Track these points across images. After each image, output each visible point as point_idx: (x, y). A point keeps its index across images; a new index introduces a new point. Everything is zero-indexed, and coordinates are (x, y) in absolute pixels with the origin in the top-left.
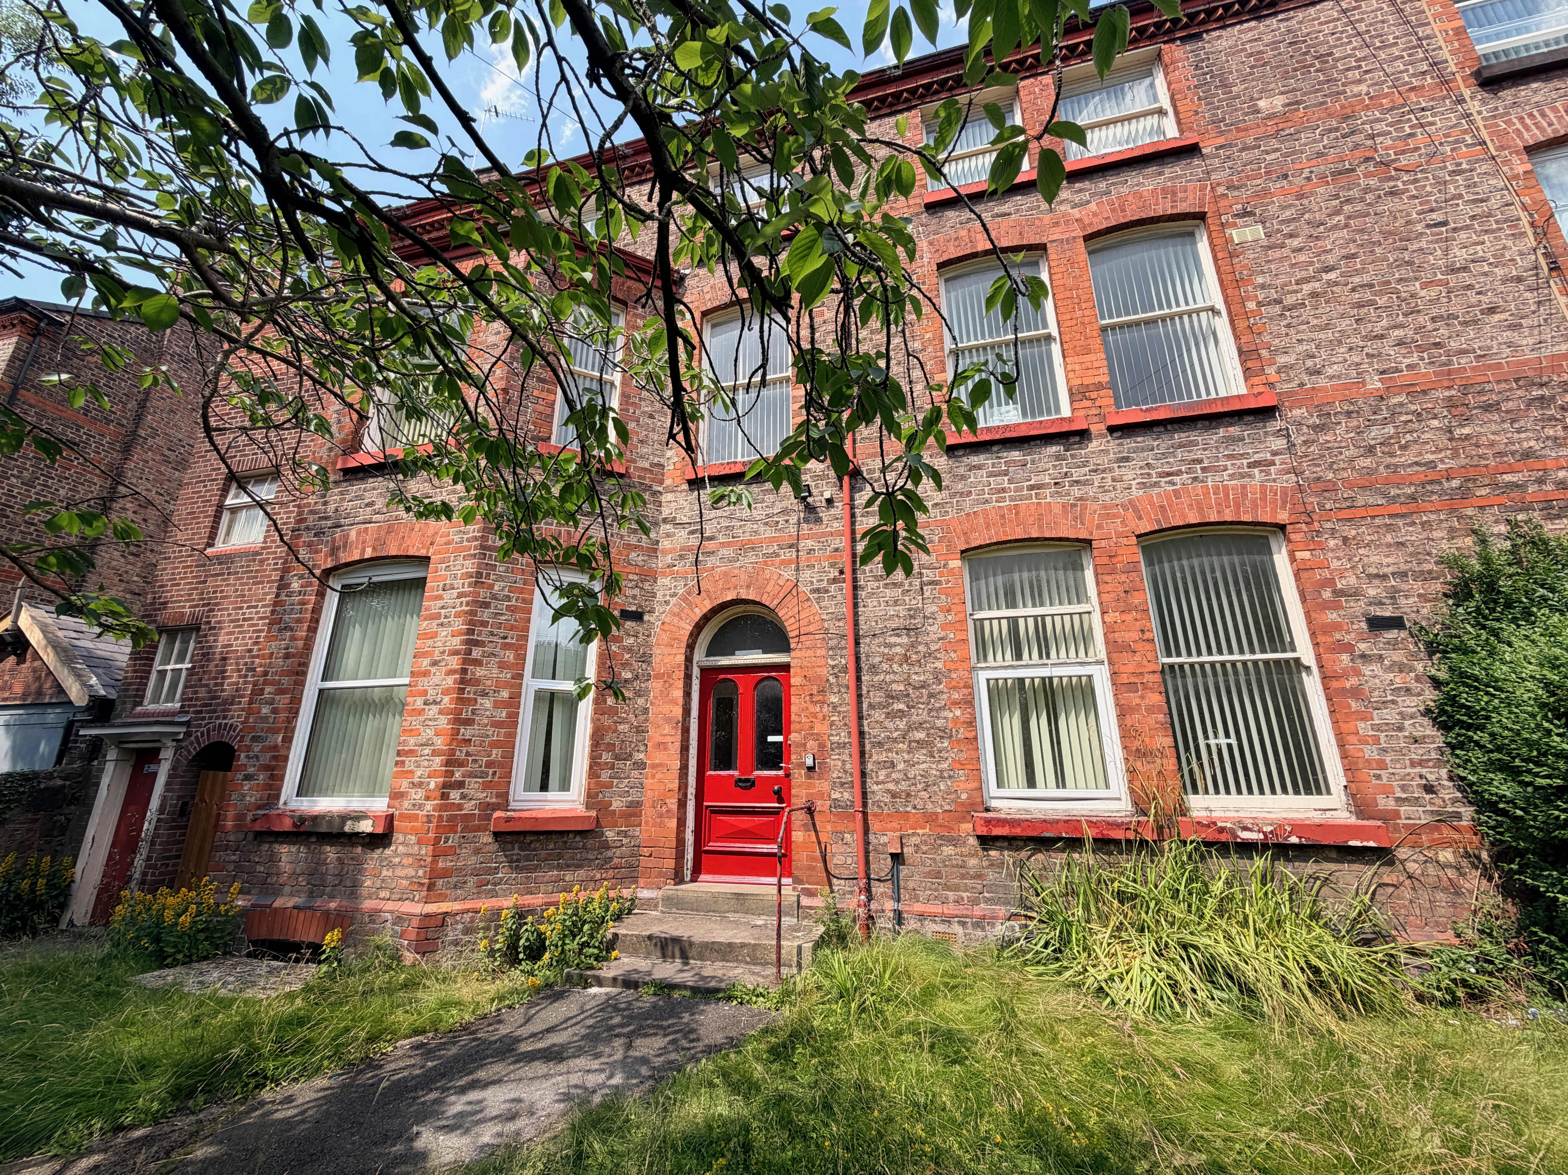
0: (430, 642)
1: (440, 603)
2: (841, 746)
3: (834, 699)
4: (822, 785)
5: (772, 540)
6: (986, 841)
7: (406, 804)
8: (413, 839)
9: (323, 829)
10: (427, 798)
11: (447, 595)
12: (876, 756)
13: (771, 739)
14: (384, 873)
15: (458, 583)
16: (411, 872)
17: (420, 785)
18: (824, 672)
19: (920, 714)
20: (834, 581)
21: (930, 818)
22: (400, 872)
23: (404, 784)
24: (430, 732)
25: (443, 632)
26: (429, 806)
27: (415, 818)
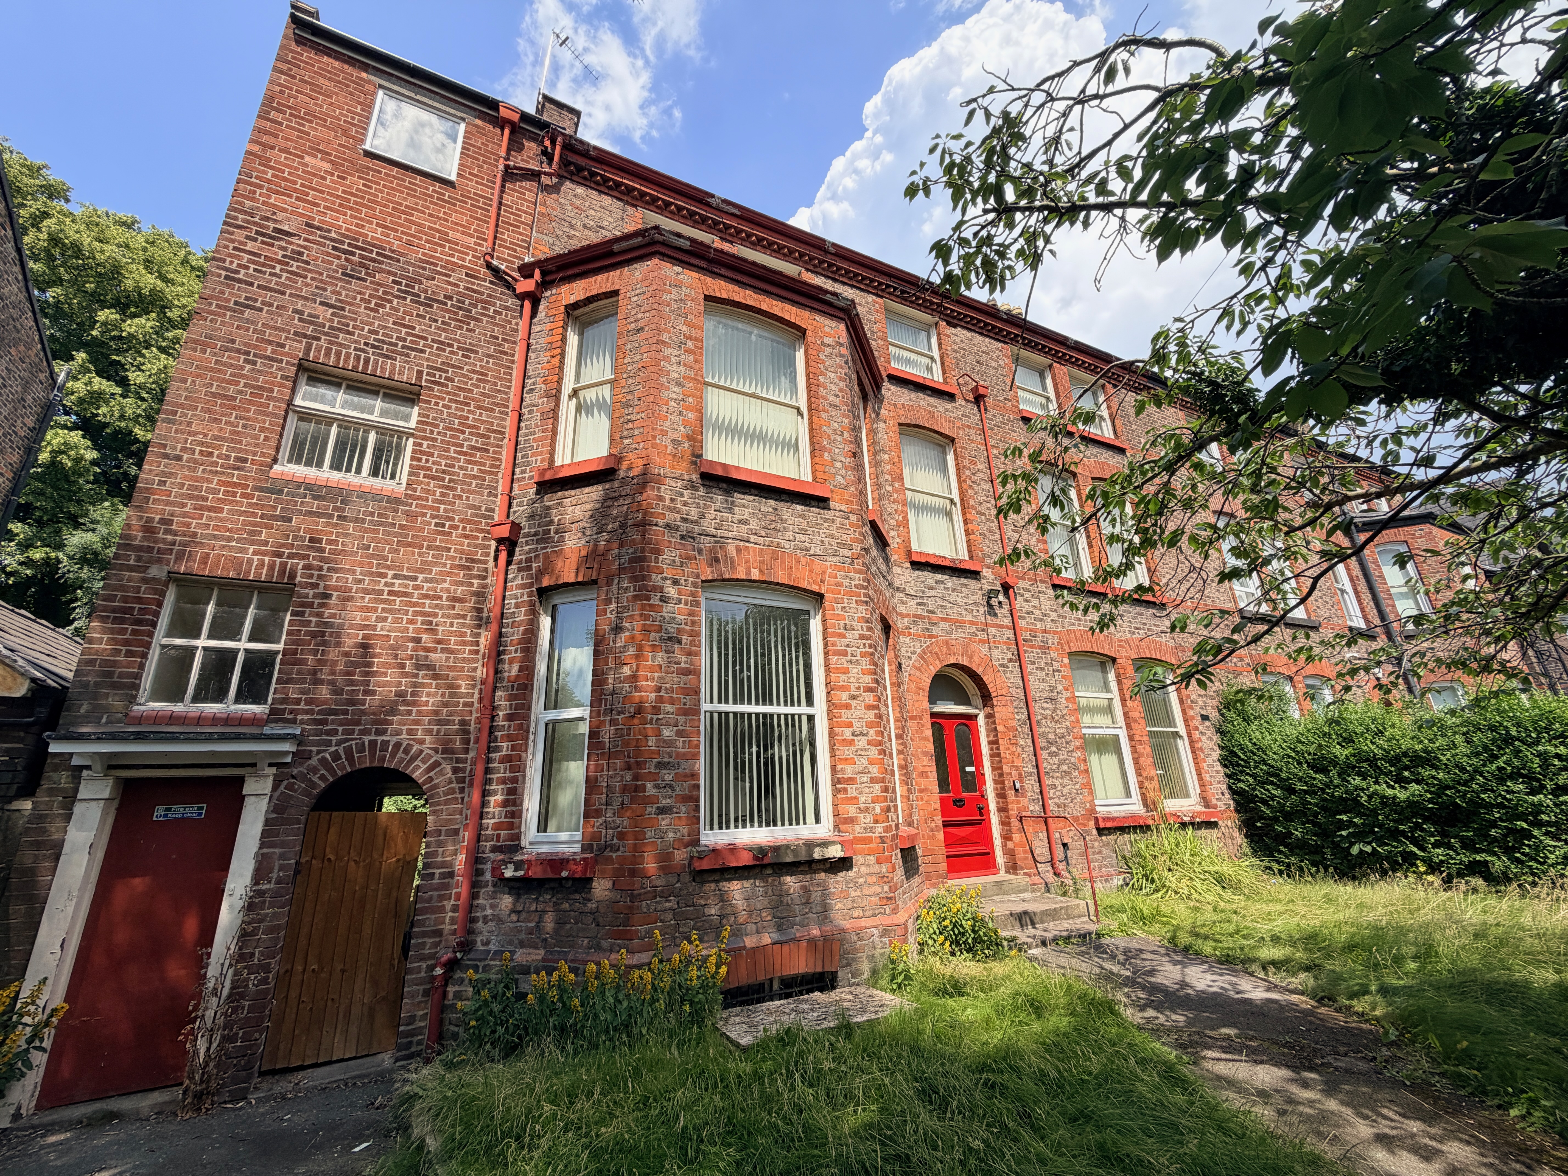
0: (843, 677)
1: (844, 641)
2: (1030, 774)
3: (1022, 742)
4: (1024, 801)
5: (972, 623)
6: (1101, 831)
7: (858, 828)
8: (872, 859)
9: (789, 859)
10: (876, 821)
11: (849, 634)
12: (1047, 781)
13: (968, 769)
14: (853, 894)
15: (857, 625)
16: (878, 889)
17: (867, 810)
18: (1015, 723)
19: (1063, 755)
20: (1010, 660)
21: (1076, 819)
22: (867, 891)
23: (851, 810)
24: (865, 762)
25: (855, 670)
26: (879, 828)
27: (869, 840)
